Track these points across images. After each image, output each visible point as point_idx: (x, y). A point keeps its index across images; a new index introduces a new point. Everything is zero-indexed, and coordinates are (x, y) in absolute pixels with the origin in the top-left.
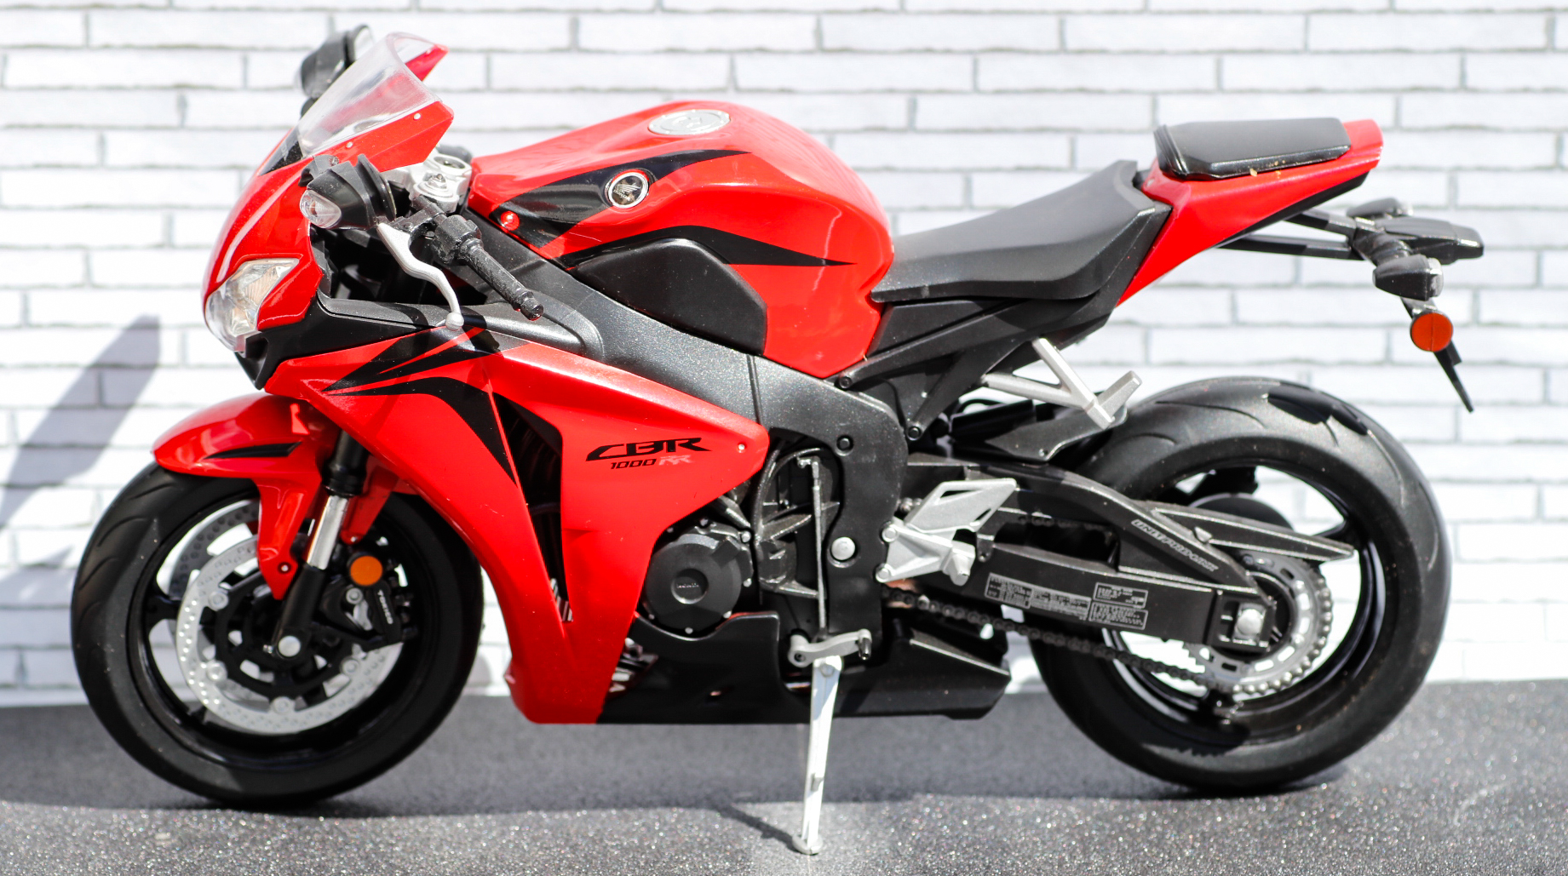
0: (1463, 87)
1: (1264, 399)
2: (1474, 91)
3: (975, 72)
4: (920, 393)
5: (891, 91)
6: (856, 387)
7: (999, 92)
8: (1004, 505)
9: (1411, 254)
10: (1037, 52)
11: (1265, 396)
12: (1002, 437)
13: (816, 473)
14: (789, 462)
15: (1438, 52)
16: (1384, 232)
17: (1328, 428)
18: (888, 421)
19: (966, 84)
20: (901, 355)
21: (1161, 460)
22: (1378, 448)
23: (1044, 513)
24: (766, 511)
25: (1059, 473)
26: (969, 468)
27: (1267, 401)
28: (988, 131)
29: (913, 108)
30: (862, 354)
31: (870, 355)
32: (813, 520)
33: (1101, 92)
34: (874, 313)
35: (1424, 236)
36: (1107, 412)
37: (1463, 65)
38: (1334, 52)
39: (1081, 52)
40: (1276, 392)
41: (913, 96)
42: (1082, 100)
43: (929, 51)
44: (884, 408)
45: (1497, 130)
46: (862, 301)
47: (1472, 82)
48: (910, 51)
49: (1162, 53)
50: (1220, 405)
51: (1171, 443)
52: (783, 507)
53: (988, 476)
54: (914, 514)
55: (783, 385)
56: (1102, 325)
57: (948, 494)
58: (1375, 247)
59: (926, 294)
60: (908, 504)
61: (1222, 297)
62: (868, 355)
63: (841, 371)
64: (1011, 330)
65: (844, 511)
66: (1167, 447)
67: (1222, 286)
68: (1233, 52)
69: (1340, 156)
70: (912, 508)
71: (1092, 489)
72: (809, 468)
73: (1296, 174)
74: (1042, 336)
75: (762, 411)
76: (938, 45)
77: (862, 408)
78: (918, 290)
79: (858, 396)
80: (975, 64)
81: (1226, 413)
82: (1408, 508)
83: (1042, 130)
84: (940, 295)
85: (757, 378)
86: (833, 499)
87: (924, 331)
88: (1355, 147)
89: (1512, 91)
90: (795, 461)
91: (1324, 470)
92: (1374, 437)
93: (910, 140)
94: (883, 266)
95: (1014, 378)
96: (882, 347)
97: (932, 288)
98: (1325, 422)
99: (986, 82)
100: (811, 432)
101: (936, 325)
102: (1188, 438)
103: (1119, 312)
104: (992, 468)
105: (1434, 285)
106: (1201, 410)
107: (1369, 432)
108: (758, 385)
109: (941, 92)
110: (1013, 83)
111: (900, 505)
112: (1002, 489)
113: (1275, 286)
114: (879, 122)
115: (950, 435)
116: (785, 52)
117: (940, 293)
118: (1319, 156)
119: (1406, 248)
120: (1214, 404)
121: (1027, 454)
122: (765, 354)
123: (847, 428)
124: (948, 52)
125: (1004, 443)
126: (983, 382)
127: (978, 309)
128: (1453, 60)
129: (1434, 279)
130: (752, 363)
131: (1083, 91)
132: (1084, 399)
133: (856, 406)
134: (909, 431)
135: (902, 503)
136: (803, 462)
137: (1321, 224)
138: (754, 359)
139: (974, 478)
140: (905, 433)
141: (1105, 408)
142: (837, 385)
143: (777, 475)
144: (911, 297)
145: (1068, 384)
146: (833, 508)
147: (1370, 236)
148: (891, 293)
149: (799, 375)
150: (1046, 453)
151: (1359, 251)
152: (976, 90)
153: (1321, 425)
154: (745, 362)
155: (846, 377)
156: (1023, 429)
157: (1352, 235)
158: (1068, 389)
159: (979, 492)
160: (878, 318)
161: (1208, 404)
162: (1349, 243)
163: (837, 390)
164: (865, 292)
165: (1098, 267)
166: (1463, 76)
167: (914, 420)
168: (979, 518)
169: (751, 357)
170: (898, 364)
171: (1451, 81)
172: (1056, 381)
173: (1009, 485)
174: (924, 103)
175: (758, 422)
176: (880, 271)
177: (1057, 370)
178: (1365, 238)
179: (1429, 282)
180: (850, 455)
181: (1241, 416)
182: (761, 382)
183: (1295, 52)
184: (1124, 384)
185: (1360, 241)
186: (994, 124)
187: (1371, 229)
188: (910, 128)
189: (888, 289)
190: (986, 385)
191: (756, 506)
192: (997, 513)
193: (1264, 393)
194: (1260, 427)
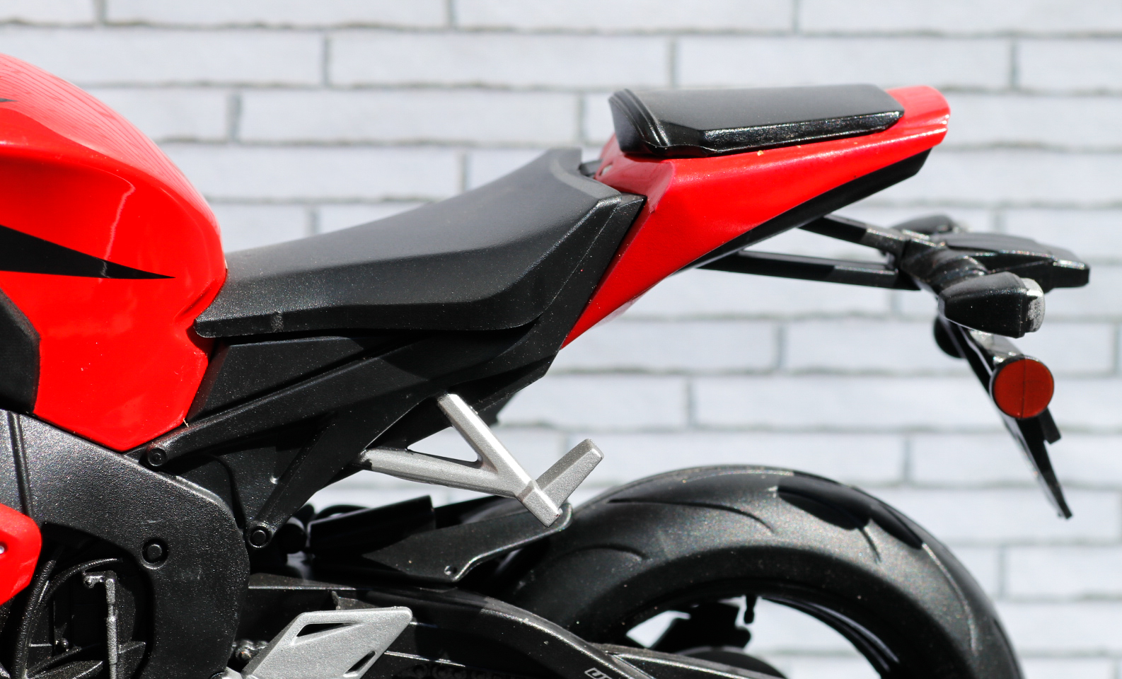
0: (1014, 88)
1: (771, 493)
2: (1029, 93)
3: (326, 57)
4: (268, 479)
5: (205, 85)
6: (173, 465)
7: (359, 87)
8: (391, 648)
9: (986, 274)
10: (414, 30)
11: (774, 489)
12: (386, 549)
13: (111, 596)
14: (70, 579)
15: (979, 36)
16: (946, 247)
17: (866, 535)
18: (222, 518)
19: (314, 77)
20: (240, 418)
21: (623, 583)
22: (937, 567)
23: (453, 660)
24: (34, 656)
25: (474, 600)
26: (340, 593)
27: (775, 495)
28: (343, 144)
29: (236, 110)
30: (181, 418)
31: (191, 418)
32: (106, 667)
33: (505, 89)
34: (199, 353)
35: (1005, 251)
36: (554, 500)
37: (1013, 55)
38: (835, 35)
39: (478, 30)
40: (787, 484)
41: (237, 91)
42: (479, 99)
43: (260, 26)
44: (215, 499)
45: (1060, 150)
46: (181, 336)
47: (1028, 78)
48: (232, 27)
49: (592, 33)
50: (708, 502)
51: (638, 559)
52: (60, 649)
53: (368, 605)
54: (259, 662)
55: (63, 457)
56: (542, 374)
57: (310, 629)
58: (934, 266)
59: (278, 325)
60: (248, 648)
61: (672, 390)
62: (189, 419)
63: (150, 442)
64: (405, 379)
65: (153, 655)
66: (632, 563)
67: (674, 373)
68: (693, 33)
69: (890, 125)
70: (254, 654)
71: (526, 621)
72: (101, 587)
73: (828, 149)
74: (452, 391)
75: (31, 499)
76: (273, 18)
77: (182, 497)
78: (266, 319)
79: (174, 479)
80: (327, 46)
81: (715, 513)
82: (981, 653)
83: (421, 143)
84: (298, 327)
85: (23, 447)
86: (136, 638)
87: (274, 383)
88: (907, 114)
89: (1081, 94)
90: (79, 577)
91: (859, 597)
92: (931, 553)
93: (231, 158)
94: (214, 284)
95: (410, 455)
96: (213, 406)
97: (286, 316)
98: (861, 529)
99: (342, 72)
100: (103, 532)
101: (293, 373)
102: (662, 551)
103: (566, 356)
104: (373, 594)
105: (1032, 314)
106: (679, 509)
107: (925, 546)
108: (25, 457)
109: (277, 86)
110: (380, 74)
111: (237, 648)
112: (391, 622)
113: (749, 373)
114: (186, 131)
115: (306, 551)
116: (52, 26)
117: (299, 324)
118: (858, 126)
119: (981, 267)
120: (698, 501)
121: (427, 573)
122: (35, 411)
123: (160, 527)
124: (287, 28)
125: (391, 557)
126: (363, 460)
127: (358, 348)
128: (999, 50)
129: (1033, 303)
130: (16, 425)
131: (480, 86)
132: (516, 481)
133: (172, 494)
134: (252, 535)
135: (239, 646)
136: (92, 579)
137: (854, 233)
138: (18, 419)
139: (347, 608)
140: (245, 537)
141: (550, 494)
142: (143, 462)
143: (51, 598)
144: (257, 328)
145: (493, 461)
146: (136, 651)
147: (926, 253)
148: (226, 323)
149: (87, 445)
150: (455, 571)
151: (911, 274)
152: (327, 84)
153: (856, 532)
154: (5, 422)
155: (158, 450)
156: (417, 538)
157: (900, 251)
158: (492, 467)
159: (357, 626)
160: (206, 364)
161: (689, 501)
162: (895, 264)
163: (141, 468)
164: (188, 323)
165: (539, 281)
166: (1014, 71)
167: (259, 518)
168: (355, 668)
169: (15, 416)
170: (235, 432)
171: (997, 78)
172: (474, 457)
173: (401, 615)
174: (252, 103)
175: (25, 511)
176: (207, 291)
177: (475, 439)
178: (918, 255)
179: (1026, 309)
180: (161, 570)
181: (738, 517)
182: (29, 451)
183: (779, 34)
184: (578, 458)
185: (911, 260)
186: (351, 135)
187: (927, 244)
188: (232, 139)
189: (222, 317)
190: (368, 466)
191: (20, 645)
192: (383, 657)
193: (772, 486)
194: (769, 534)
